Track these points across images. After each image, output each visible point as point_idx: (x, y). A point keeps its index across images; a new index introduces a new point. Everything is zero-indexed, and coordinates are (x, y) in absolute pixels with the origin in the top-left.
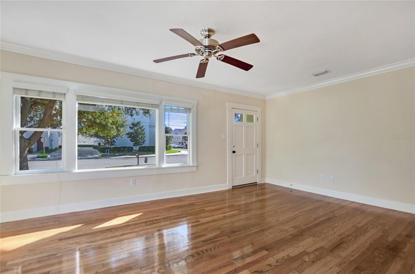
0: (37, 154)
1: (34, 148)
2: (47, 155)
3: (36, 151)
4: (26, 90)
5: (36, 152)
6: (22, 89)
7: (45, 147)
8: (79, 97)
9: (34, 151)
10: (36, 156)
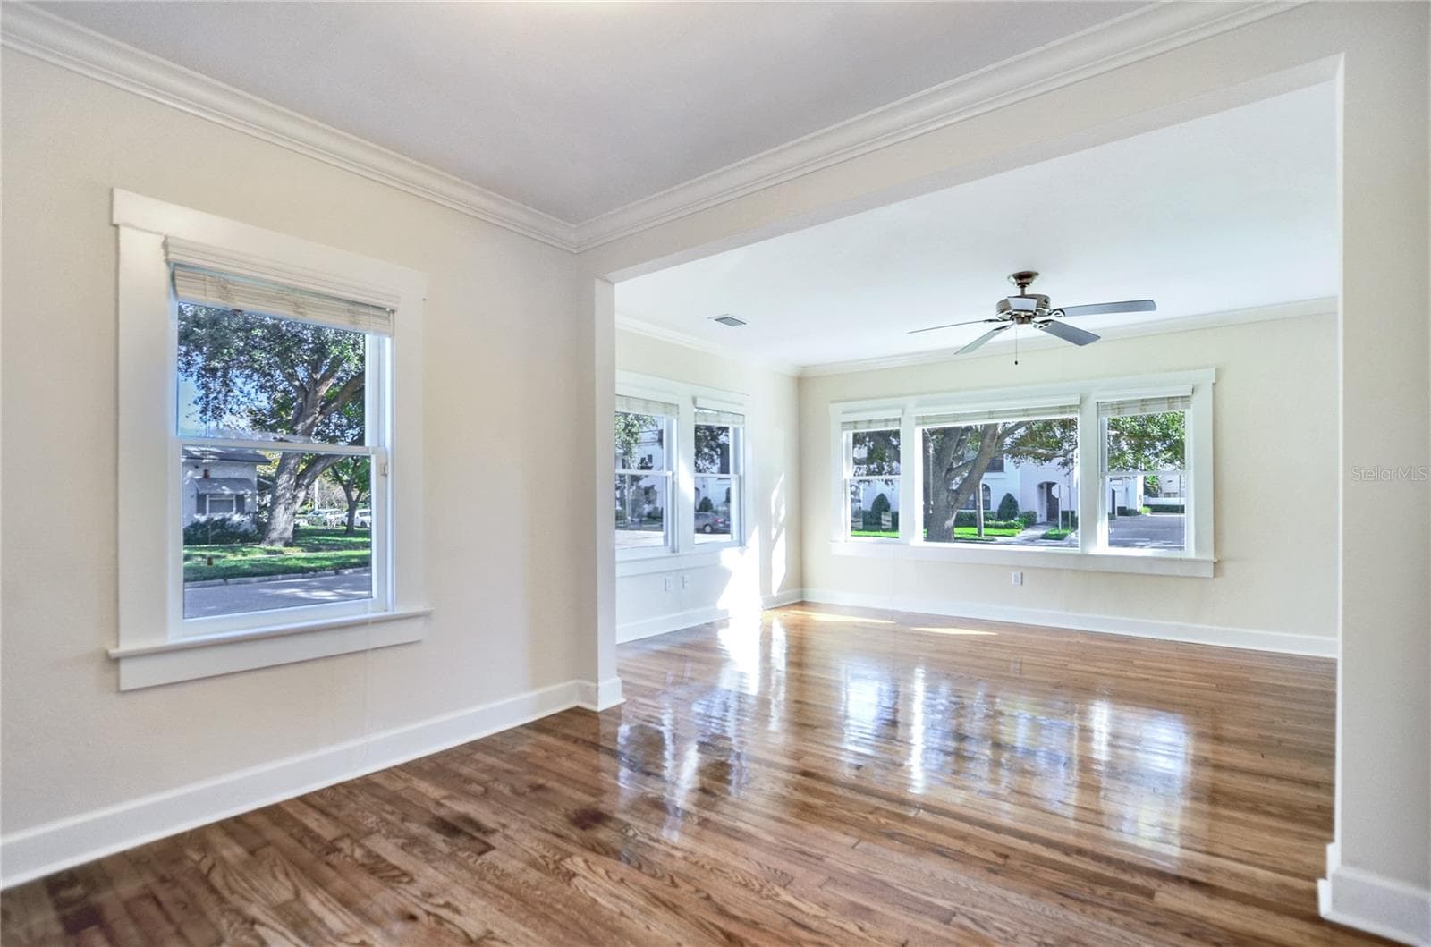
0: (1044, 529)
1: (1038, 514)
2: (1068, 532)
3: (1045, 520)
4: (855, 422)
5: (1043, 524)
6: (850, 423)
7: (1062, 512)
8: (922, 420)
9: (1039, 520)
10: (1040, 532)
